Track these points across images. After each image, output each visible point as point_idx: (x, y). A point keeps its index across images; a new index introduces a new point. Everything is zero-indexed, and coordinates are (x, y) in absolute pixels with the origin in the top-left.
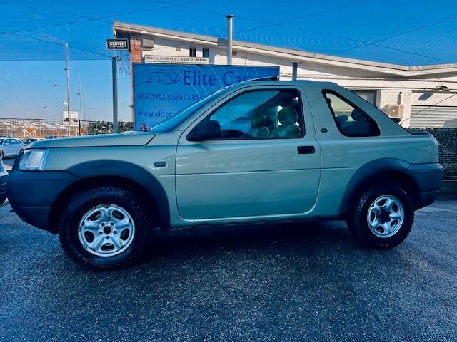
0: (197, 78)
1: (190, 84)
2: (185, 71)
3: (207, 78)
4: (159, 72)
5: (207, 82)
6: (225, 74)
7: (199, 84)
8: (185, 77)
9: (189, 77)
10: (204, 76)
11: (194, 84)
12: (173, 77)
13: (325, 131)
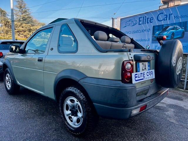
0: (144, 21)
1: (141, 24)
2: (139, 18)
3: (149, 19)
4: (129, 21)
5: (149, 21)
6: (159, 15)
7: (145, 23)
8: (139, 21)
9: (141, 21)
10: (148, 19)
11: (143, 24)
12: (134, 22)
13: (52, 49)
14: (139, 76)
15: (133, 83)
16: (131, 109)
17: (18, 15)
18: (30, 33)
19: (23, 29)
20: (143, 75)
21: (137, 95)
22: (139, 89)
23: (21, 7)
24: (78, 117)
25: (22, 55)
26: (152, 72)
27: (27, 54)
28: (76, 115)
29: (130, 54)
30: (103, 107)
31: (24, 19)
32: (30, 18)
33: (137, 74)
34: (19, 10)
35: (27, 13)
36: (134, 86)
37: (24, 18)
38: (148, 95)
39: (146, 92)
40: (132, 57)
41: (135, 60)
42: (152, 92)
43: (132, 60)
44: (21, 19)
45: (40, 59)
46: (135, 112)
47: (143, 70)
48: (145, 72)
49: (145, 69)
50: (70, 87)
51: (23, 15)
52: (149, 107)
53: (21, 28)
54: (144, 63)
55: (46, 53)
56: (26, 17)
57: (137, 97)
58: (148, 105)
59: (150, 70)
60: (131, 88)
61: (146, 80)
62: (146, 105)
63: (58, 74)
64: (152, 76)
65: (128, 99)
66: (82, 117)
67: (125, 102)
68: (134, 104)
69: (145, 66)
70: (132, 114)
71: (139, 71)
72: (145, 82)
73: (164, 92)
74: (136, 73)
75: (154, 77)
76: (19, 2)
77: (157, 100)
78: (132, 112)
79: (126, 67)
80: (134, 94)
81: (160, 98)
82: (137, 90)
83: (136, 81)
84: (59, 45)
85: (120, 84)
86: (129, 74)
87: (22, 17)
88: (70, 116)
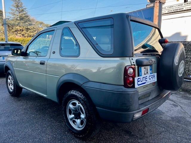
13: (54, 53)
14: (142, 80)
15: (136, 87)
16: (133, 113)
17: (15, 15)
18: (27, 33)
19: (20, 28)
20: (146, 79)
21: (139, 99)
22: (141, 93)
23: (17, 6)
24: (81, 119)
25: (23, 58)
26: (154, 76)
27: (29, 57)
28: (80, 118)
29: (132, 59)
30: (106, 111)
31: (21, 19)
32: (28, 17)
33: (139, 79)
34: (15, 9)
35: (24, 13)
36: (136, 91)
37: (21, 17)
38: (150, 98)
39: (148, 95)
40: (134, 62)
41: (137, 65)
42: (154, 95)
43: (134, 65)
44: (18, 19)
45: (43, 62)
46: (137, 116)
47: (145, 74)
48: (148, 75)
49: (147, 73)
50: (73, 91)
51: (20, 14)
52: (151, 111)
53: (18, 28)
54: (146, 67)
55: (48, 57)
56: (23, 16)
57: (139, 101)
58: (150, 108)
59: (152, 73)
60: (133, 92)
61: (148, 83)
62: (148, 109)
63: (60, 78)
64: (154, 79)
65: (131, 104)
66: (85, 118)
67: (128, 106)
68: (136, 108)
69: (147, 70)
70: (134, 118)
71: (141, 76)
72: (147, 86)
73: (166, 94)
74: (139, 77)
75: (156, 80)
76: (15, 1)
77: (159, 103)
78: (134, 116)
79: (129, 72)
80: (136, 98)
81: (161, 101)
82: (139, 94)
83: (138, 85)
84: (61, 49)
85: (122, 89)
86: (131, 79)
87: (19, 16)
88: (74, 119)
